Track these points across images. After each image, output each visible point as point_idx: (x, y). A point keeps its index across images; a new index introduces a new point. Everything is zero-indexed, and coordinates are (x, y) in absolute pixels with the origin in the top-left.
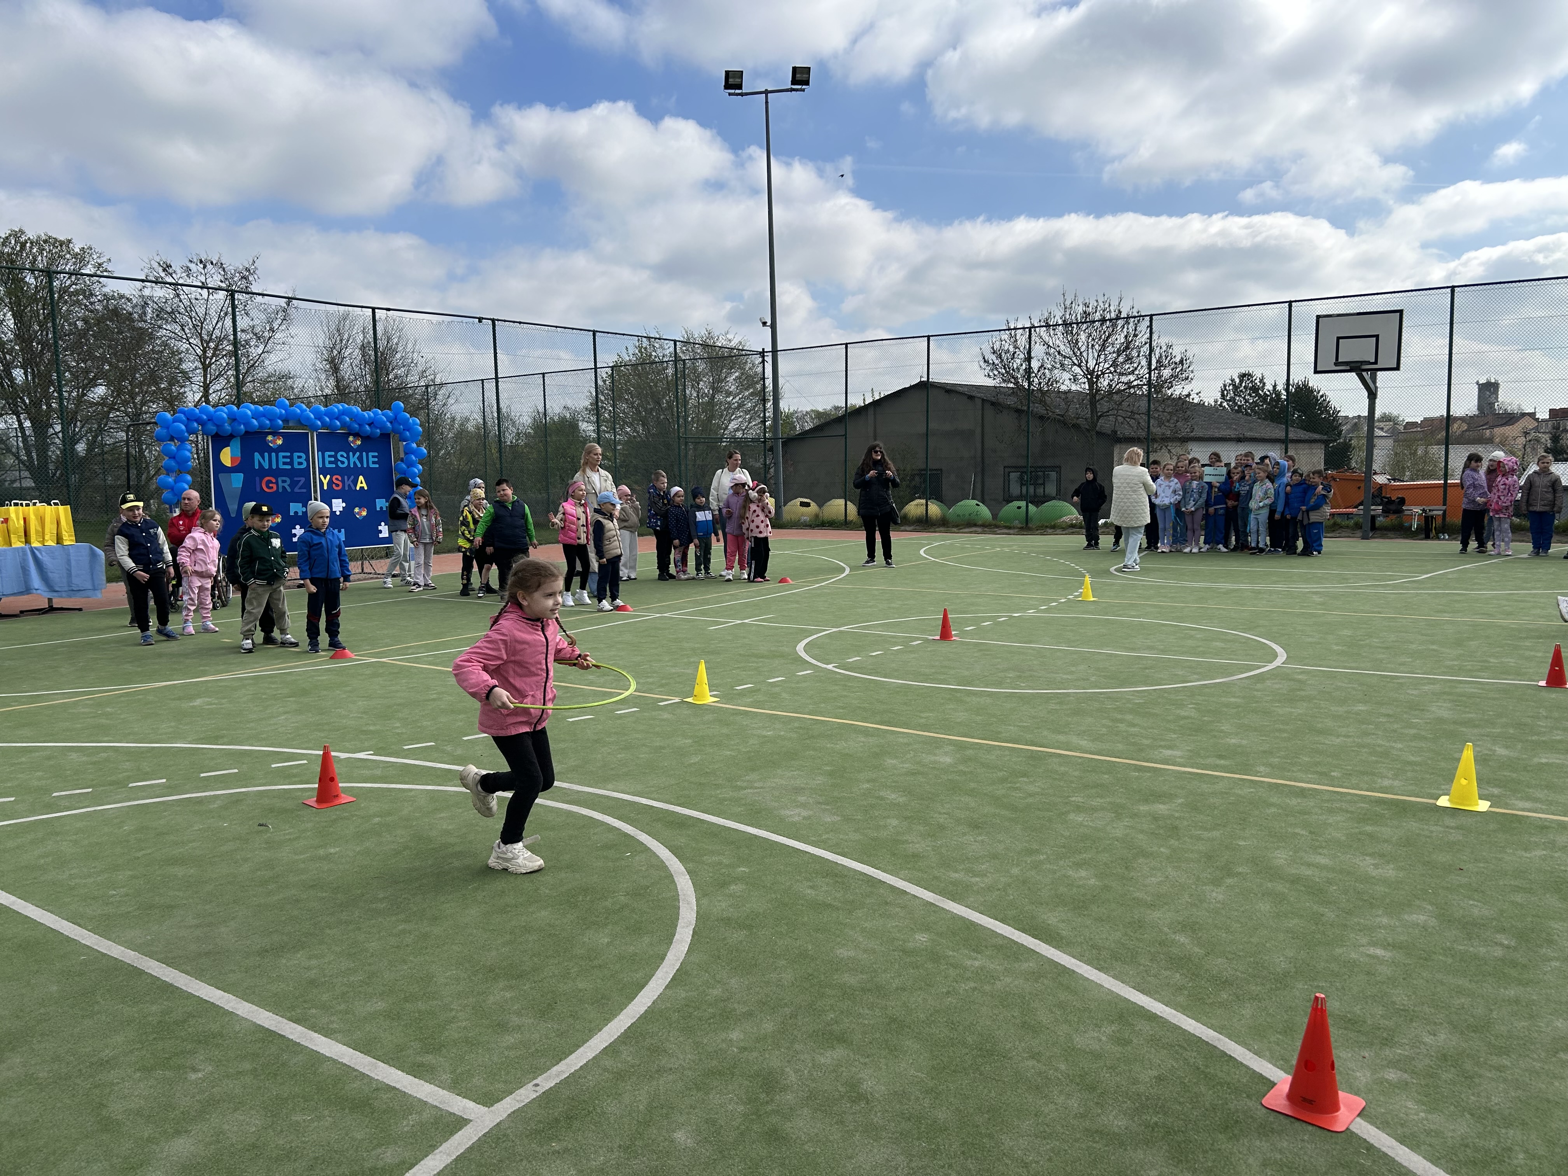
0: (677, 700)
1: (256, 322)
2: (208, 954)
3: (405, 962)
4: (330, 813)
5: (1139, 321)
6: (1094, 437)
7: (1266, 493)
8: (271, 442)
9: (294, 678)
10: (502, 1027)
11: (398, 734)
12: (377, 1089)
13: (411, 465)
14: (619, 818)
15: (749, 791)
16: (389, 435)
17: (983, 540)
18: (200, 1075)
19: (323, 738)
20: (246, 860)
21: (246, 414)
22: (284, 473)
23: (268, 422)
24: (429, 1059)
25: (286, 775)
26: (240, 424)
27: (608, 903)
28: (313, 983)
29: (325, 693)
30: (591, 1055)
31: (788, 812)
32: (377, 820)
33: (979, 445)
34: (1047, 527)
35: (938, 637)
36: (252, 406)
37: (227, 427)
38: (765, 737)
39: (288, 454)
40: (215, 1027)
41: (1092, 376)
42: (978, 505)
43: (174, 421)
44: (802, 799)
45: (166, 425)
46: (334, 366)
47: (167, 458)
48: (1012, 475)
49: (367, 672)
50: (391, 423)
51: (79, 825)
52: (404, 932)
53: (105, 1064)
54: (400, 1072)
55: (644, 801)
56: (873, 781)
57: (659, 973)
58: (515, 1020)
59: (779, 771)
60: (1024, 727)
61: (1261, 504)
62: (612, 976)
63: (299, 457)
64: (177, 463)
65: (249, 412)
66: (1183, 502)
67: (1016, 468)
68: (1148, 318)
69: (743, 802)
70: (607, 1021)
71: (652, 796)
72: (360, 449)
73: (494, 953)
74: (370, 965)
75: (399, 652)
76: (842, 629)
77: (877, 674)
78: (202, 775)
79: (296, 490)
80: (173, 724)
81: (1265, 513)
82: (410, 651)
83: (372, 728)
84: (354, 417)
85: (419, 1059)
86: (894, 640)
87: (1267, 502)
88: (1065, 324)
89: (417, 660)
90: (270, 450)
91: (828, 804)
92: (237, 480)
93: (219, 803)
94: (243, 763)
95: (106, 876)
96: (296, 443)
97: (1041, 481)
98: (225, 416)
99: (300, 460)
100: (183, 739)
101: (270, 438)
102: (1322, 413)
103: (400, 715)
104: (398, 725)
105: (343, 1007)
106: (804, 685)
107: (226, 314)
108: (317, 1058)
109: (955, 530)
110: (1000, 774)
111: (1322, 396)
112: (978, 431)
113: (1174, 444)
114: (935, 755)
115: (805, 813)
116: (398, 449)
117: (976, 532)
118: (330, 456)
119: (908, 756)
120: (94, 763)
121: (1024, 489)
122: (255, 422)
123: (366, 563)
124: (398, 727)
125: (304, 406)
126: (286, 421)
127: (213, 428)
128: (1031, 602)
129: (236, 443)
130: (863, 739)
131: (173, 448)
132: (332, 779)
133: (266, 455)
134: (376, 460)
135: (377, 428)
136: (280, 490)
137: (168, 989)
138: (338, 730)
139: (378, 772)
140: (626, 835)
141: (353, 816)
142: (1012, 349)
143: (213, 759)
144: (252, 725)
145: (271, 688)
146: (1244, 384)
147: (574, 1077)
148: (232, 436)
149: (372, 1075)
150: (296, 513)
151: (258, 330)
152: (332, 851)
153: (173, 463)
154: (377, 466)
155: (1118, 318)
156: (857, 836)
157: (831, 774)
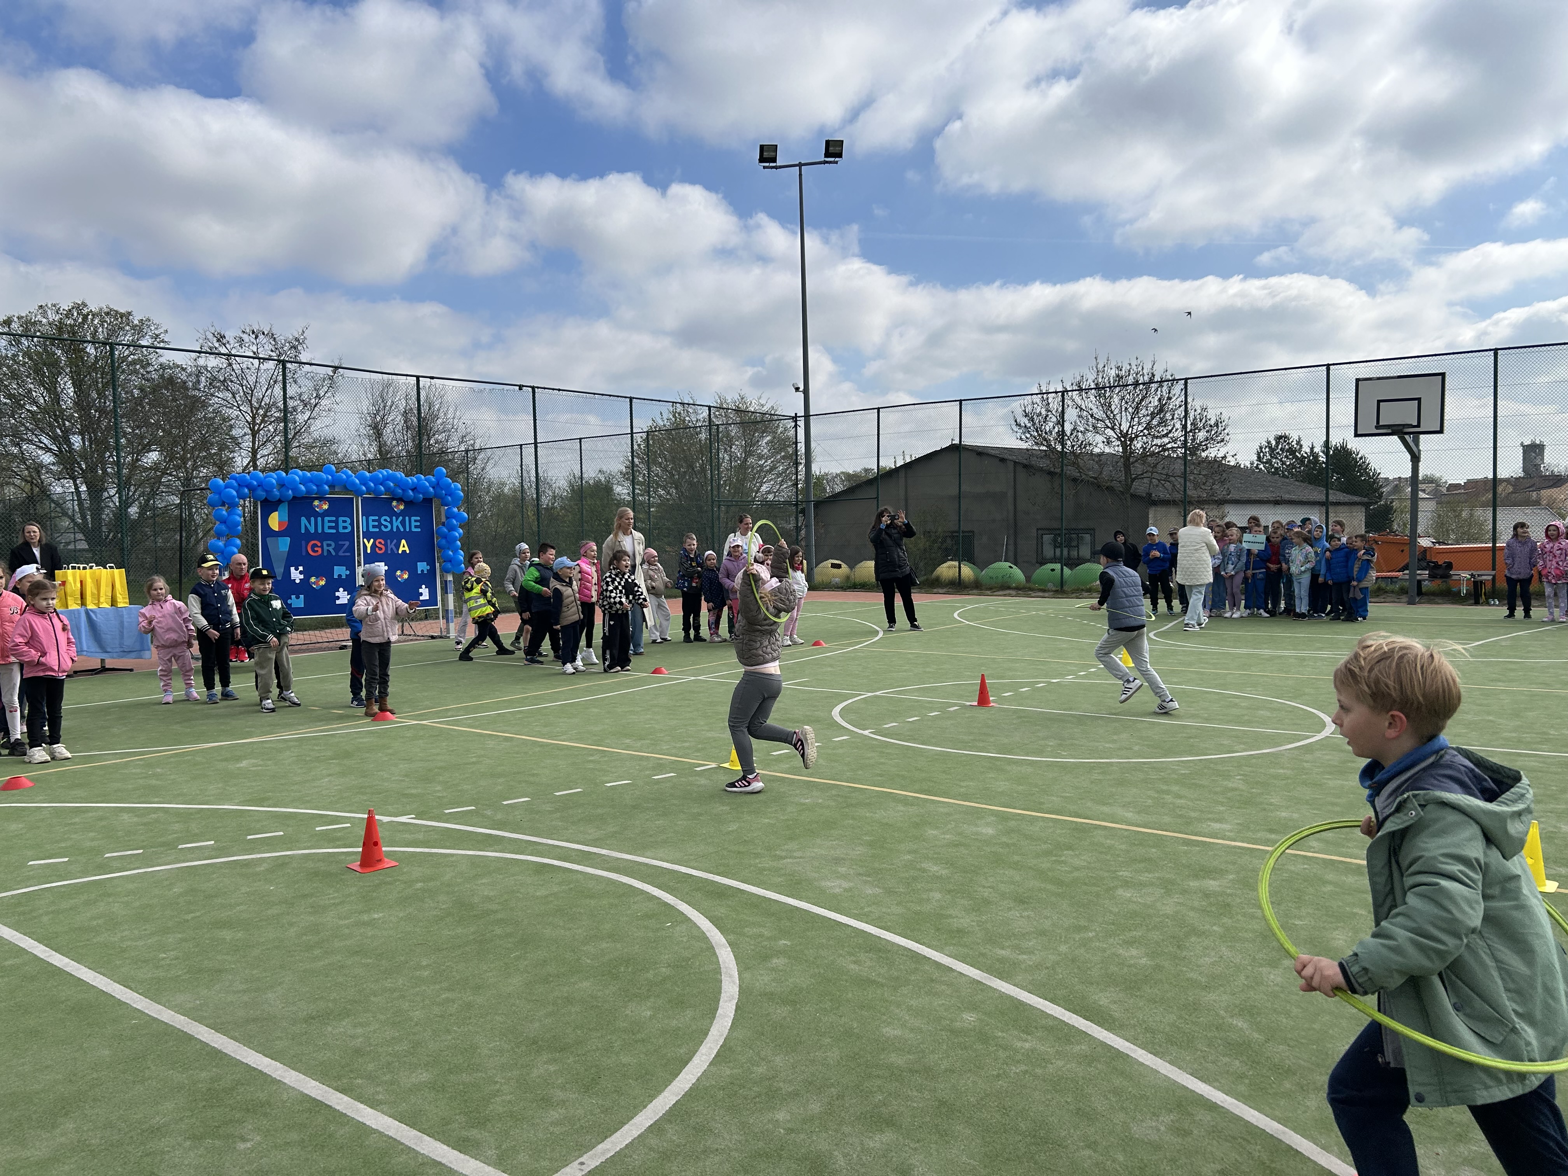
0: (714, 765)
1: (304, 389)
2: (255, 1020)
3: (448, 1031)
4: (372, 877)
5: (1172, 385)
6: (1129, 499)
7: (1306, 557)
8: (317, 506)
9: (337, 740)
10: (546, 1102)
11: (439, 797)
12: (422, 1164)
13: (452, 528)
14: (659, 887)
15: (789, 860)
16: (431, 499)
17: (1017, 603)
18: (249, 1145)
19: (366, 801)
20: (291, 924)
21: (294, 480)
22: (328, 537)
23: (315, 487)
24: (474, 1133)
25: (330, 839)
26: (288, 489)
27: (650, 975)
28: (358, 1052)
29: (368, 755)
30: (636, 1133)
31: (829, 884)
32: (419, 885)
33: (1011, 507)
34: (1083, 590)
35: (976, 703)
36: (300, 472)
37: (276, 492)
38: (804, 804)
39: (334, 519)
40: (262, 1096)
41: (1126, 439)
42: (1011, 567)
43: (226, 487)
44: (842, 870)
45: (218, 491)
46: (377, 430)
47: (218, 523)
48: (1046, 537)
49: (408, 735)
50: (433, 488)
51: (130, 886)
52: (447, 1000)
53: (156, 1132)
54: (445, 1147)
55: (683, 869)
56: (915, 852)
57: (703, 1049)
58: (560, 1095)
59: (818, 841)
60: (1066, 797)
61: (1303, 569)
62: (655, 1051)
63: (344, 521)
64: (228, 527)
65: (297, 478)
66: (1222, 566)
67: (1050, 530)
68: (1183, 381)
69: (783, 872)
70: (652, 1097)
71: (692, 864)
72: (403, 513)
73: (537, 1025)
74: (414, 1034)
75: (438, 715)
76: (878, 693)
77: (914, 740)
78: (249, 837)
79: (341, 554)
80: (220, 785)
81: (1306, 579)
82: (450, 714)
83: (414, 791)
84: (398, 483)
85: (464, 1133)
86: (931, 705)
87: (1308, 566)
88: (1097, 388)
89: (456, 723)
90: (316, 515)
91: (869, 876)
92: (284, 544)
93: (265, 866)
94: (288, 826)
95: (156, 938)
96: (342, 508)
97: (1074, 543)
98: (274, 481)
99: (345, 524)
100: (230, 801)
101: (316, 503)
102: (1361, 475)
103: (441, 778)
104: (439, 788)
105: (388, 1077)
106: (840, 751)
107: (275, 382)
108: (363, 1130)
109: (989, 592)
110: (1044, 847)
111: (1361, 458)
112: (1010, 493)
113: (1211, 507)
114: (976, 825)
115: (846, 885)
116: (439, 513)
117: (1010, 595)
118: (373, 521)
119: (949, 826)
120: (145, 824)
121: (1058, 551)
122: (303, 488)
123: (406, 624)
124: (439, 791)
125: (350, 472)
126: (332, 486)
127: (262, 494)
128: (1069, 668)
129: (284, 508)
130: (902, 808)
131: (224, 512)
132: (376, 844)
133: (312, 519)
134: (418, 524)
135: (420, 493)
136: (325, 554)
137: (217, 1055)
138: (380, 793)
139: (420, 836)
140: (666, 905)
141: (396, 881)
142: (1044, 412)
143: (258, 821)
144: (295, 787)
145: (313, 750)
146: (1280, 446)
147: (620, 1155)
148: (280, 501)
149: (418, 1149)
150: (340, 576)
151: (305, 397)
152: (376, 916)
153: (223, 527)
154: (419, 530)
155: (1151, 381)
156: (899, 910)
157: (871, 844)
